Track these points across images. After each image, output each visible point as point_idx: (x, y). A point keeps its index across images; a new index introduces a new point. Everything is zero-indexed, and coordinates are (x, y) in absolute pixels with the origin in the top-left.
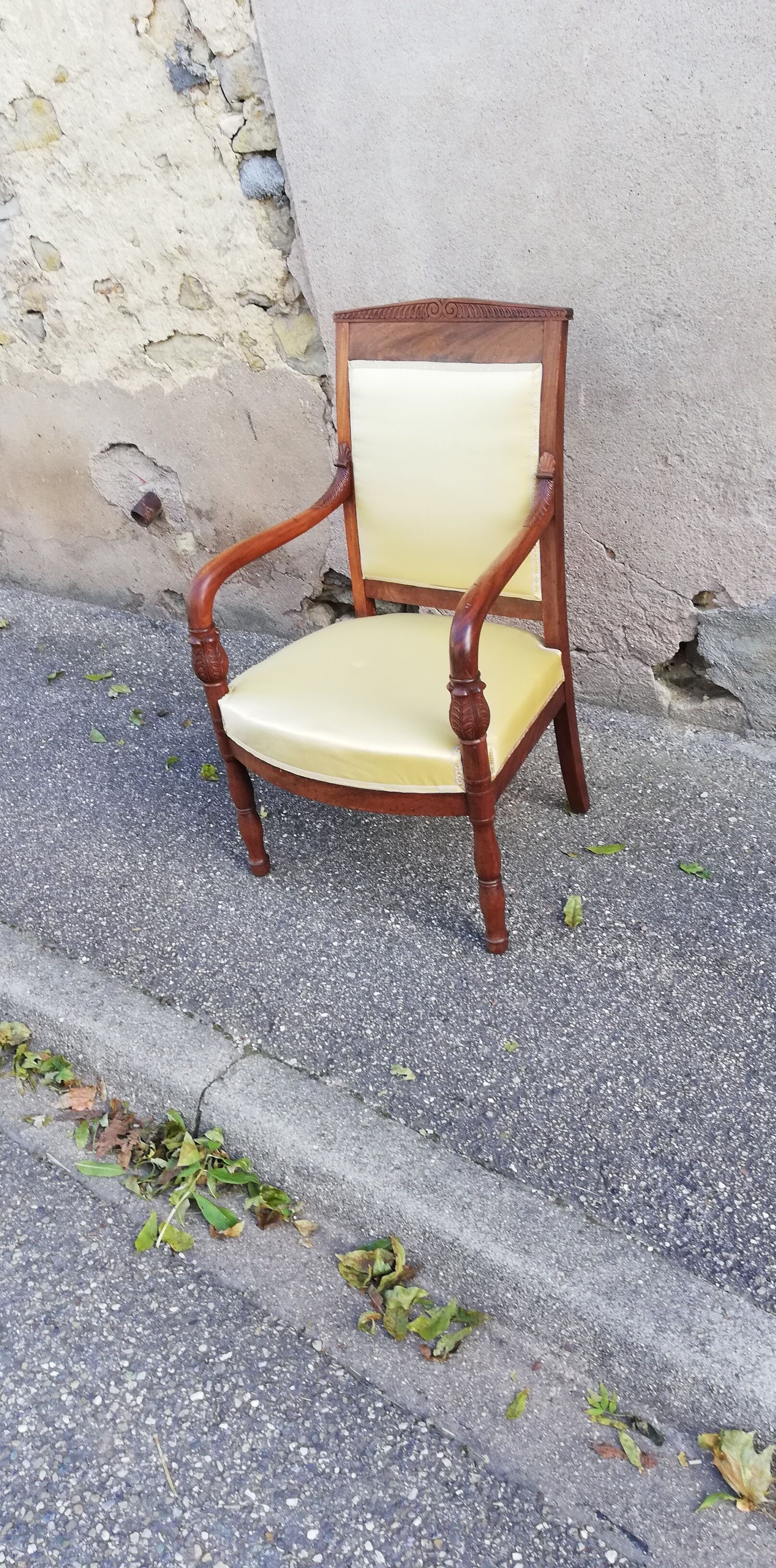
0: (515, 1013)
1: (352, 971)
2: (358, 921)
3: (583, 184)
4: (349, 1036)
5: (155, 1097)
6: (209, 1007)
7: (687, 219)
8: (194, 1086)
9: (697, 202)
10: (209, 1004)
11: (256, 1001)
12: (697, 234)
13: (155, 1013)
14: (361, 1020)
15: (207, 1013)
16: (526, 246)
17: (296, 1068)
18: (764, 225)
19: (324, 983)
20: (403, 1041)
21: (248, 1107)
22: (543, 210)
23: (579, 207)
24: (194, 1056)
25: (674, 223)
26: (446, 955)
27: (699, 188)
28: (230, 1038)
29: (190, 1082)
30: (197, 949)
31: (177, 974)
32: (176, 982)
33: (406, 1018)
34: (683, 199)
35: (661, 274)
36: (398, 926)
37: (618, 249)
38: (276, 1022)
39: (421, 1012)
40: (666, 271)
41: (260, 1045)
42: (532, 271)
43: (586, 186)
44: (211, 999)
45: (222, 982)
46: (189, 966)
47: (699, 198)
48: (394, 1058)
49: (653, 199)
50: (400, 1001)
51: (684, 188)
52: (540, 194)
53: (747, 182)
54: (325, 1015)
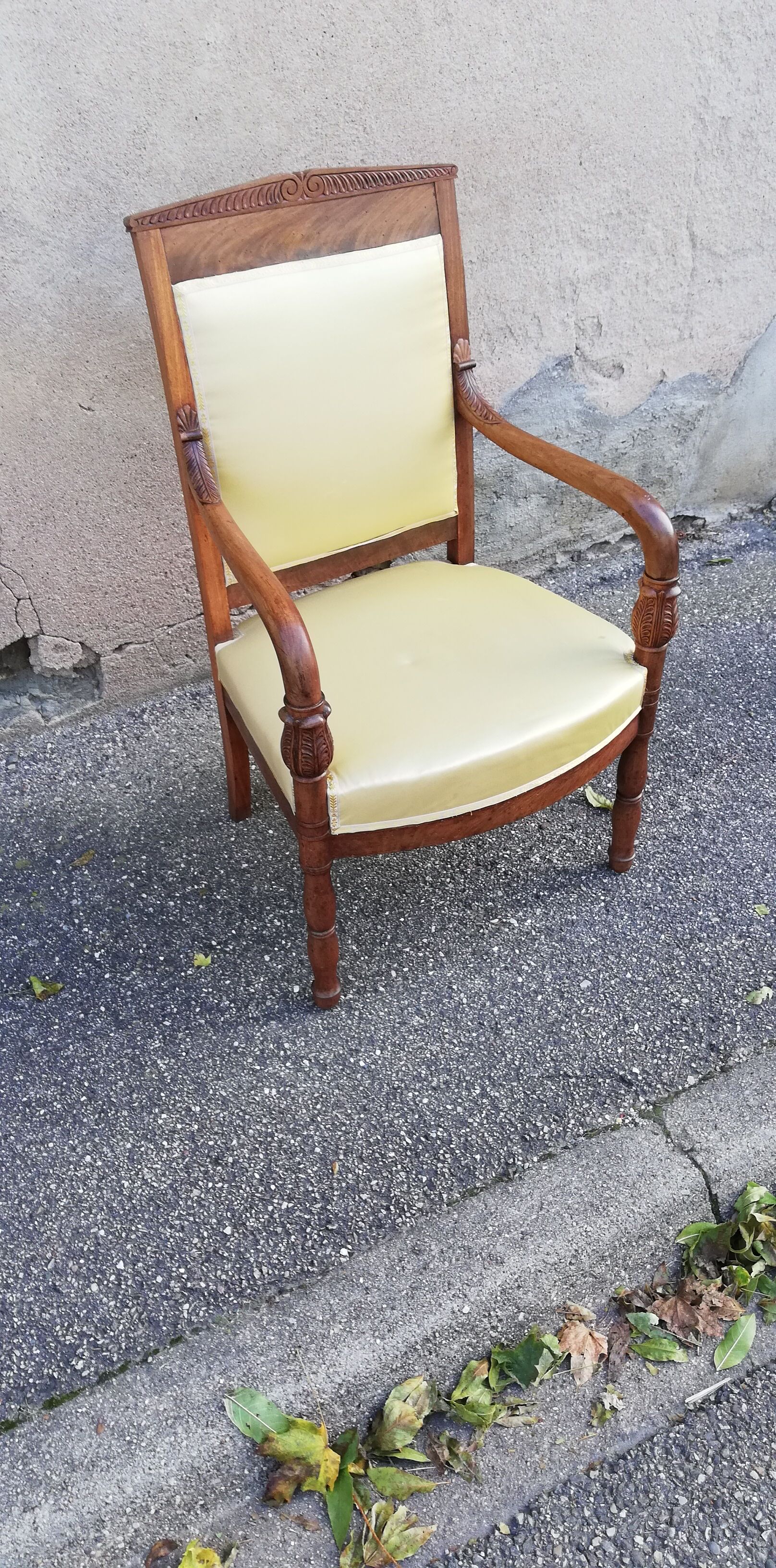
0: (716, 891)
1: (579, 981)
2: (496, 949)
3: (267, 25)
4: (683, 1019)
5: (652, 1243)
6: (551, 1132)
7: (385, 64)
8: (689, 1181)
9: (395, 44)
10: (546, 1129)
11: (573, 1080)
12: (394, 81)
13: (524, 1192)
14: (664, 1000)
15: (556, 1137)
16: (191, 111)
17: (705, 1078)
18: (459, 68)
19: (583, 1011)
20: (713, 980)
21: (755, 1136)
22: (216, 62)
23: (261, 54)
24: (633, 1167)
25: (371, 70)
26: (603, 904)
27: (398, 27)
28: (615, 1128)
29: (680, 1183)
30: (432, 1111)
31: (466, 1146)
32: (482, 1152)
33: (680, 967)
34: (381, 40)
35: (355, 132)
36: (529, 921)
37: (308, 106)
38: (621, 1073)
39: (677, 951)
40: (361, 128)
41: (647, 1102)
42: (200, 145)
43: (270, 28)
44: (539, 1124)
45: (515, 1103)
46: (460, 1129)
47: (398, 38)
48: (735, 996)
49: (349, 42)
50: (653, 961)
51: (383, 27)
52: (211, 40)
53: (444, 19)
54: (636, 1027)
